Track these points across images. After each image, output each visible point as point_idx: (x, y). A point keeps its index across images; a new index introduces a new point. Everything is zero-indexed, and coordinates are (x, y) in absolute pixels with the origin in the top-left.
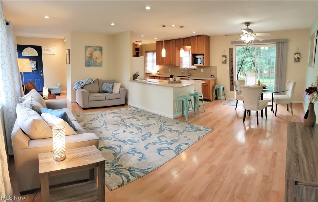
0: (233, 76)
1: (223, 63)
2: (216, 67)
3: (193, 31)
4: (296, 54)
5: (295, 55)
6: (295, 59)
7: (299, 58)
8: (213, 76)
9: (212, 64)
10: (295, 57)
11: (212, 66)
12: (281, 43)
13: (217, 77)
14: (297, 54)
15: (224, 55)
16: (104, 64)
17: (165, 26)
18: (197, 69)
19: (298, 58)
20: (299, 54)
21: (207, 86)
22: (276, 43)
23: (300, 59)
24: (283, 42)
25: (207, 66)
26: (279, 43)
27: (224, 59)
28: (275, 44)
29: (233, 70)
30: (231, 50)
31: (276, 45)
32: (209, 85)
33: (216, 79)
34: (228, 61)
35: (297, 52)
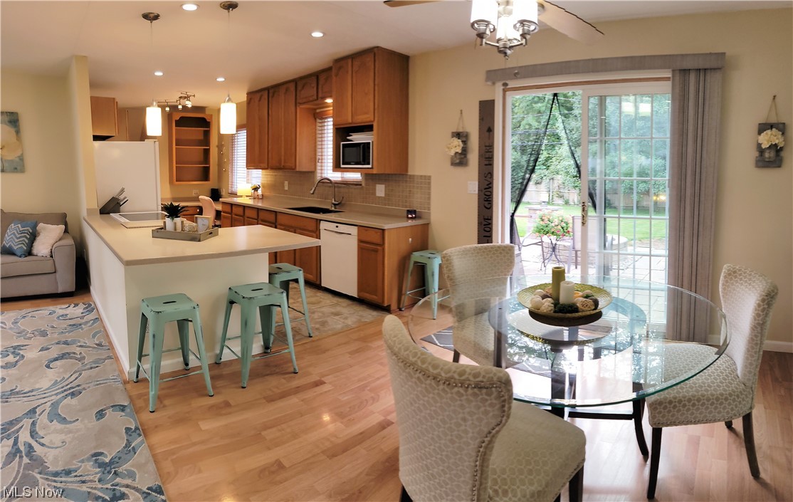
0: (491, 219)
1: (453, 164)
2: (430, 177)
3: (313, 31)
4: (763, 128)
5: (760, 133)
6: (761, 151)
7: (781, 148)
8: (414, 212)
9: (417, 168)
10: (759, 145)
11: (414, 176)
12: (692, 77)
13: (429, 219)
14: (771, 126)
15: (461, 130)
16: (30, 162)
17: (156, 17)
18: (363, 185)
19: (774, 147)
20: (781, 128)
21: (376, 251)
22: (669, 75)
23: (782, 154)
24: (701, 67)
25: (398, 174)
26: (685, 72)
27: (457, 145)
28: (668, 79)
29: (491, 193)
30: (487, 109)
31: (669, 83)
32: (383, 249)
33: (426, 227)
34: (474, 157)
35: (773, 120)
